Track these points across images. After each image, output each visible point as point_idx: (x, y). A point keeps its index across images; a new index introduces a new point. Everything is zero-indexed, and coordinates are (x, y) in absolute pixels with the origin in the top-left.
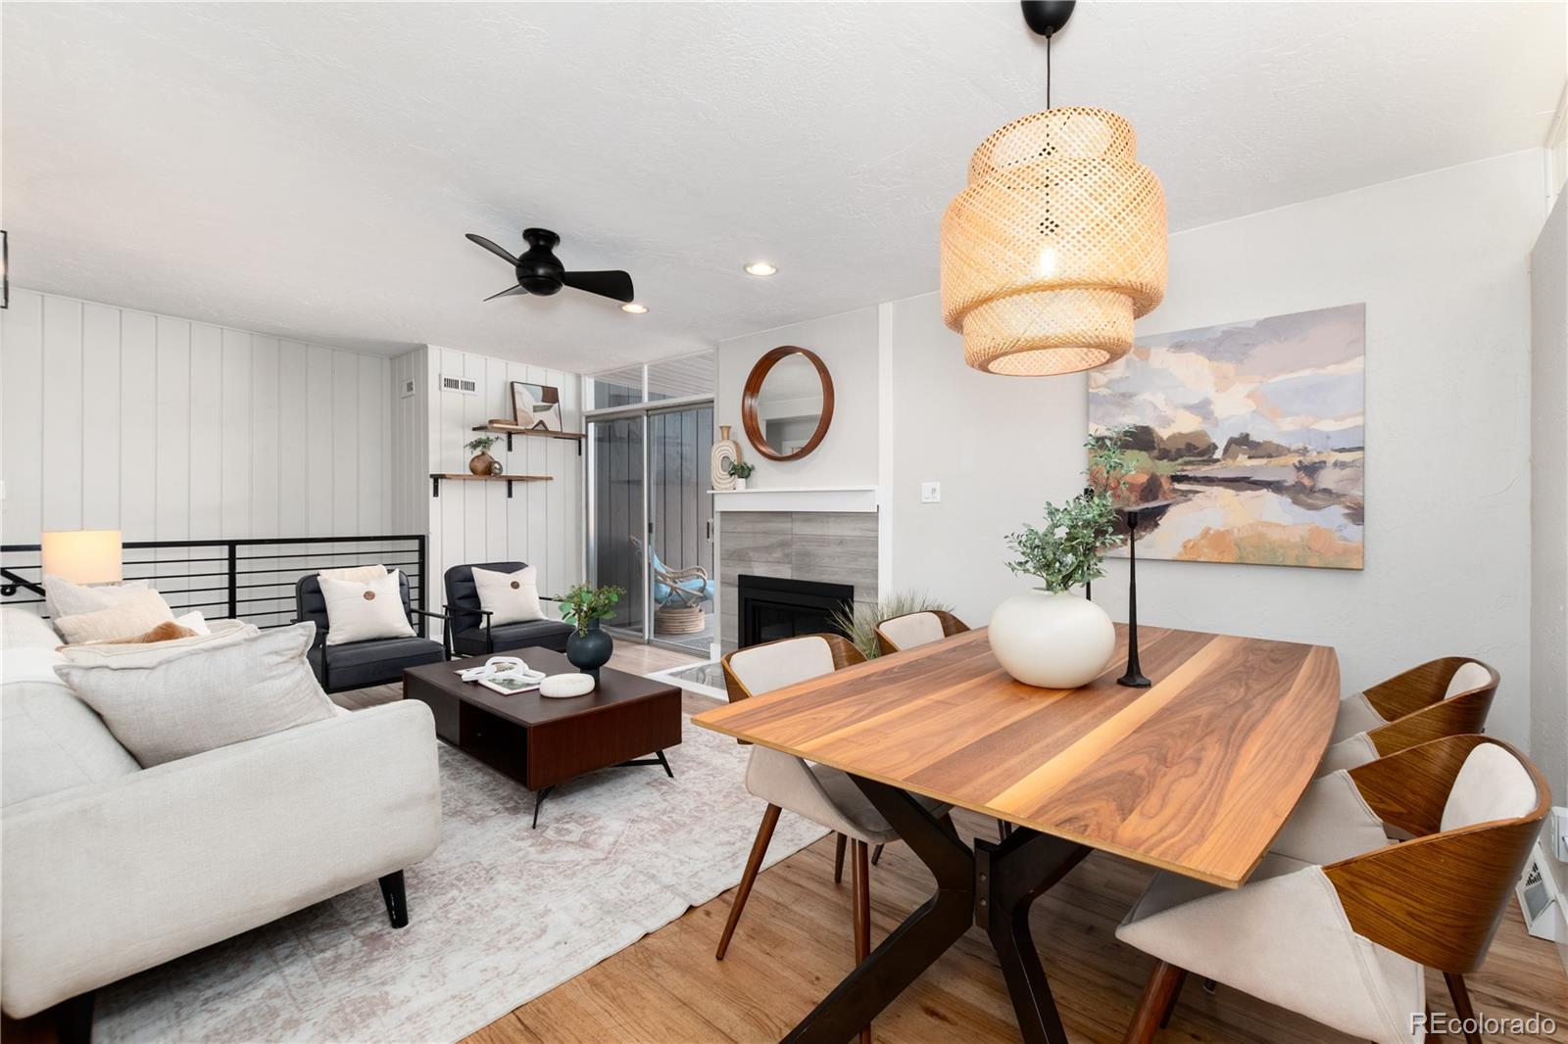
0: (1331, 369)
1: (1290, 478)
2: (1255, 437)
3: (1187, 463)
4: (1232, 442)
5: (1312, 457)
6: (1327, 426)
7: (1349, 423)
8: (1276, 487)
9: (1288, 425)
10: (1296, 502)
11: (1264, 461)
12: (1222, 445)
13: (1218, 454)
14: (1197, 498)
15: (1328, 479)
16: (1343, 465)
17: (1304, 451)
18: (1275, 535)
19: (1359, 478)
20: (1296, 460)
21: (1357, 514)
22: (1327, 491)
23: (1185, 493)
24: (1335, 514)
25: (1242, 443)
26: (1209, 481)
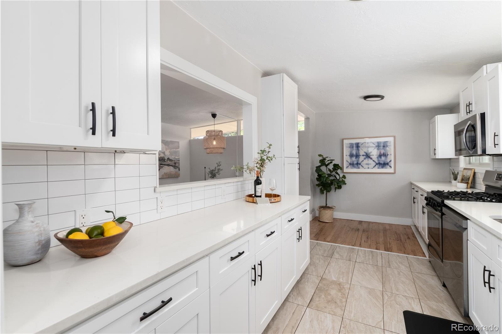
0: (177, 150)
1: (173, 164)
2: (170, 158)
3: (162, 162)
4: (167, 159)
5: (175, 162)
6: (177, 157)
7: (178, 157)
8: (172, 166)
9: (173, 157)
10: (174, 168)
11: (170, 162)
12: (166, 159)
13: (166, 161)
14: (164, 168)
15: (177, 165)
16: (178, 163)
17: (175, 161)
18: (172, 173)
19: (179, 165)
20: (174, 162)
21: (179, 170)
22: (177, 166)
23: (162, 167)
24: (178, 169)
25: (168, 159)
26: (165, 165)
